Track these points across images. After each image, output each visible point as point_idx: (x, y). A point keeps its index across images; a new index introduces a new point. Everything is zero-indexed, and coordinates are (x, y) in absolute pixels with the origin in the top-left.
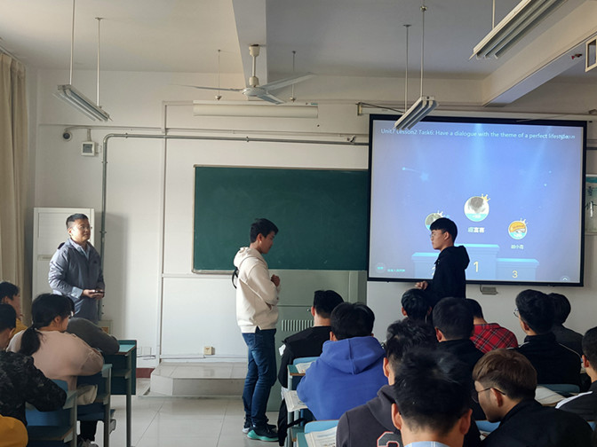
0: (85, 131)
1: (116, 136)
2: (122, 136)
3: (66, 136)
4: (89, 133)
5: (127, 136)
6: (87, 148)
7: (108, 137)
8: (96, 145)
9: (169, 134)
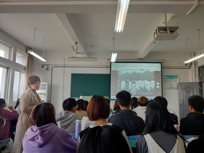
0: (47, 66)
1: (54, 67)
2: (55, 67)
3: (43, 67)
4: (48, 66)
5: (57, 67)
6: (47, 69)
7: (52, 67)
8: (49, 68)
9: (65, 66)
